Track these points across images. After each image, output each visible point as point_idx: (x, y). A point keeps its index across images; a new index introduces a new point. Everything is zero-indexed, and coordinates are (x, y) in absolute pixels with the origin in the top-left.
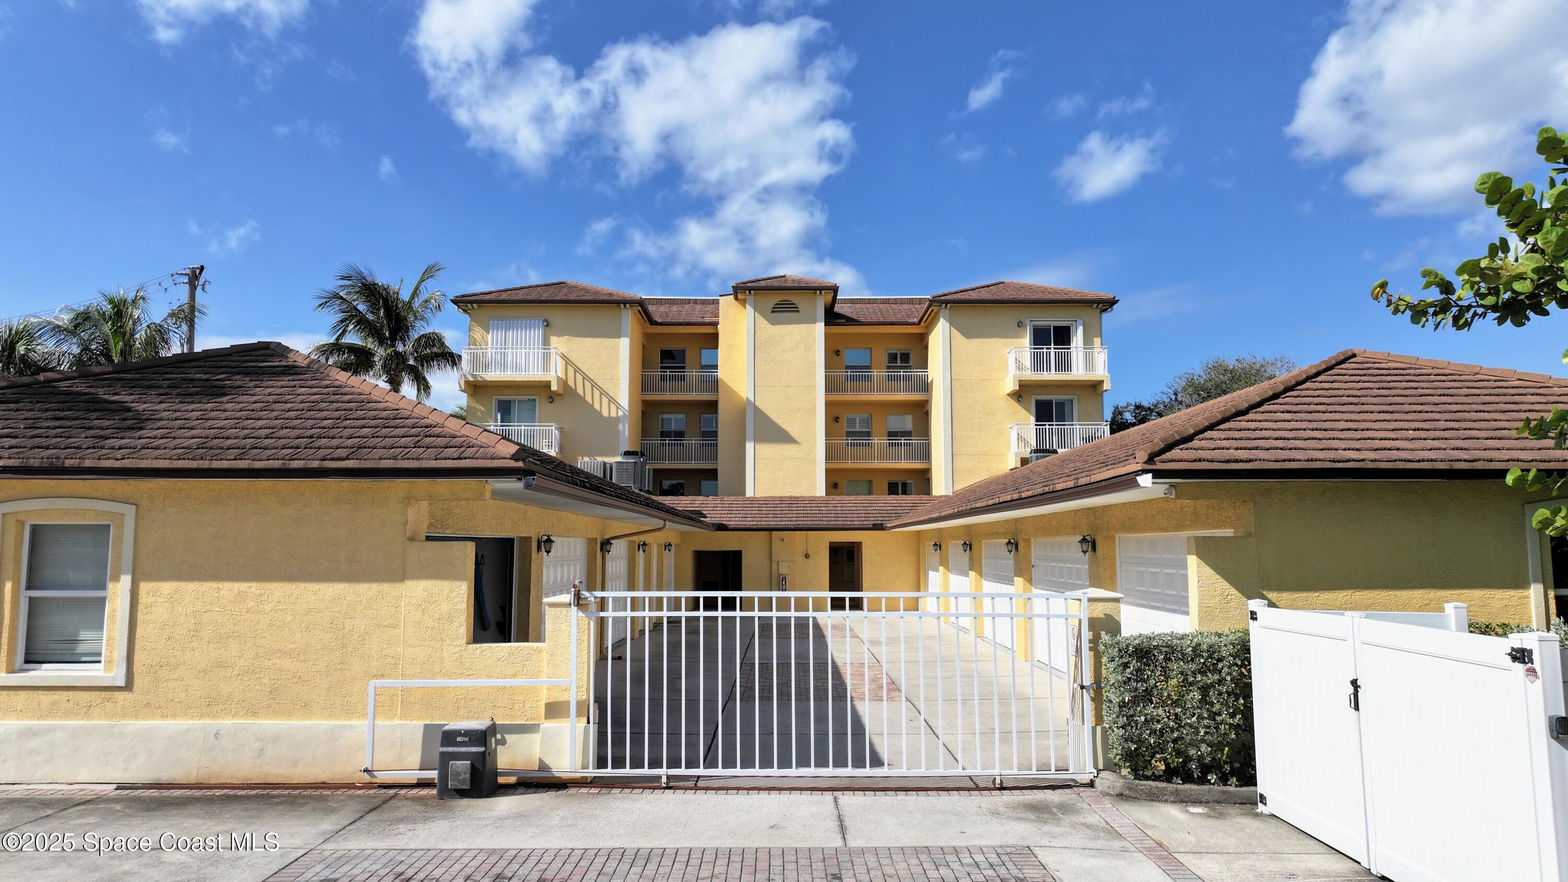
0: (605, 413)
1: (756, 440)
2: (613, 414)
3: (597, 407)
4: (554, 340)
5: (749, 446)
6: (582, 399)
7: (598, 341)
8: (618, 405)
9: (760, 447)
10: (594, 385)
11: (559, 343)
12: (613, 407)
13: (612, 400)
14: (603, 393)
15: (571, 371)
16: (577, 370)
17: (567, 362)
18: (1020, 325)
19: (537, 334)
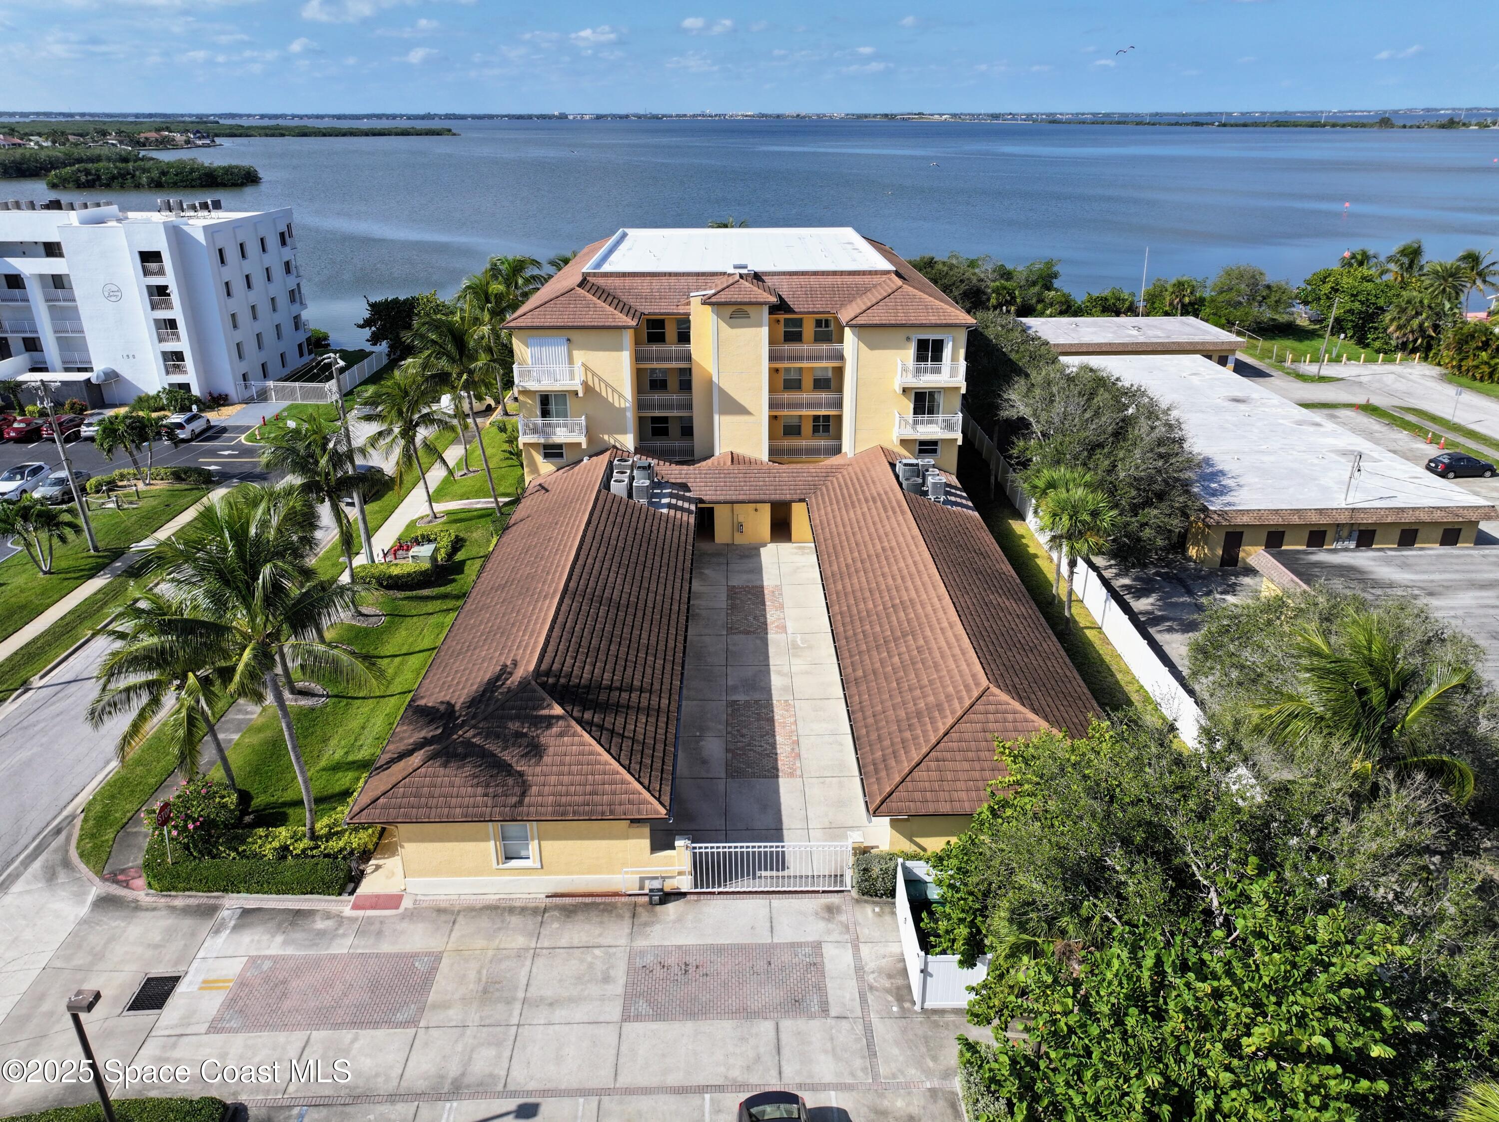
0: (617, 405)
1: (721, 413)
2: (623, 406)
3: (610, 399)
4: (576, 353)
5: (716, 417)
6: (599, 395)
7: (607, 353)
8: (626, 400)
9: (723, 418)
10: (607, 385)
11: (580, 356)
12: (622, 401)
13: (620, 396)
14: (614, 390)
15: (590, 375)
16: (594, 374)
17: (587, 368)
18: (908, 339)
19: (563, 350)
